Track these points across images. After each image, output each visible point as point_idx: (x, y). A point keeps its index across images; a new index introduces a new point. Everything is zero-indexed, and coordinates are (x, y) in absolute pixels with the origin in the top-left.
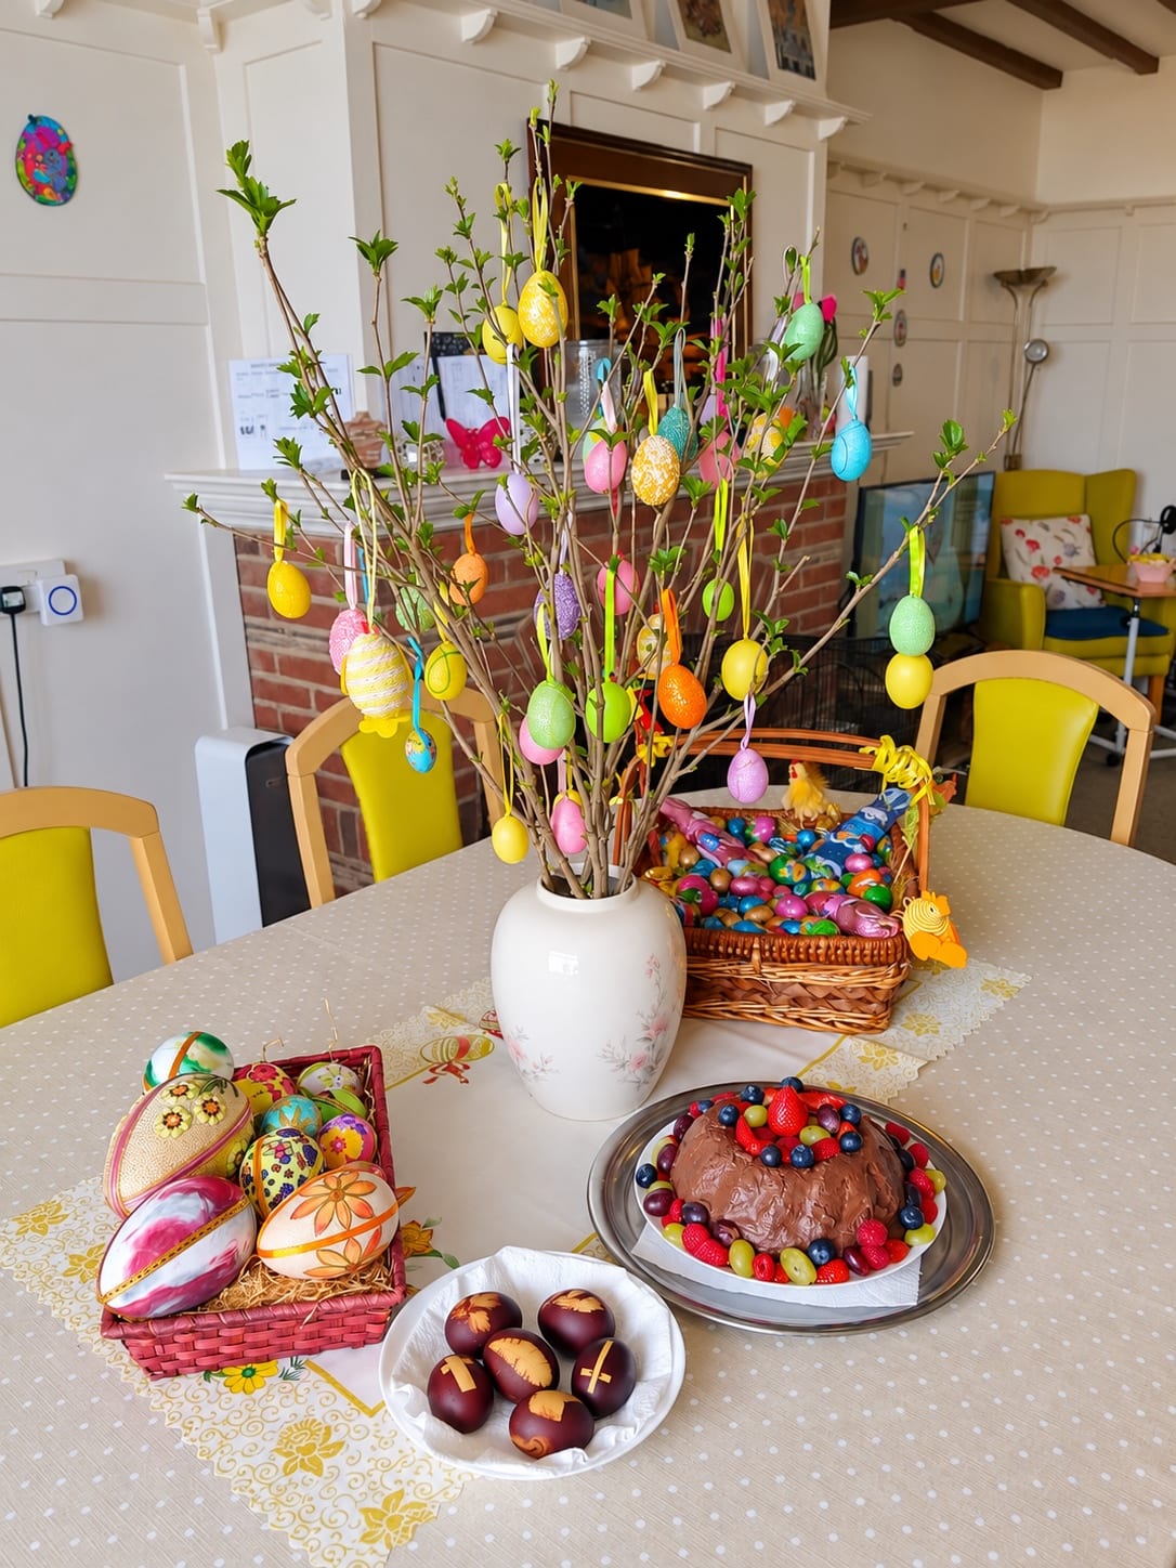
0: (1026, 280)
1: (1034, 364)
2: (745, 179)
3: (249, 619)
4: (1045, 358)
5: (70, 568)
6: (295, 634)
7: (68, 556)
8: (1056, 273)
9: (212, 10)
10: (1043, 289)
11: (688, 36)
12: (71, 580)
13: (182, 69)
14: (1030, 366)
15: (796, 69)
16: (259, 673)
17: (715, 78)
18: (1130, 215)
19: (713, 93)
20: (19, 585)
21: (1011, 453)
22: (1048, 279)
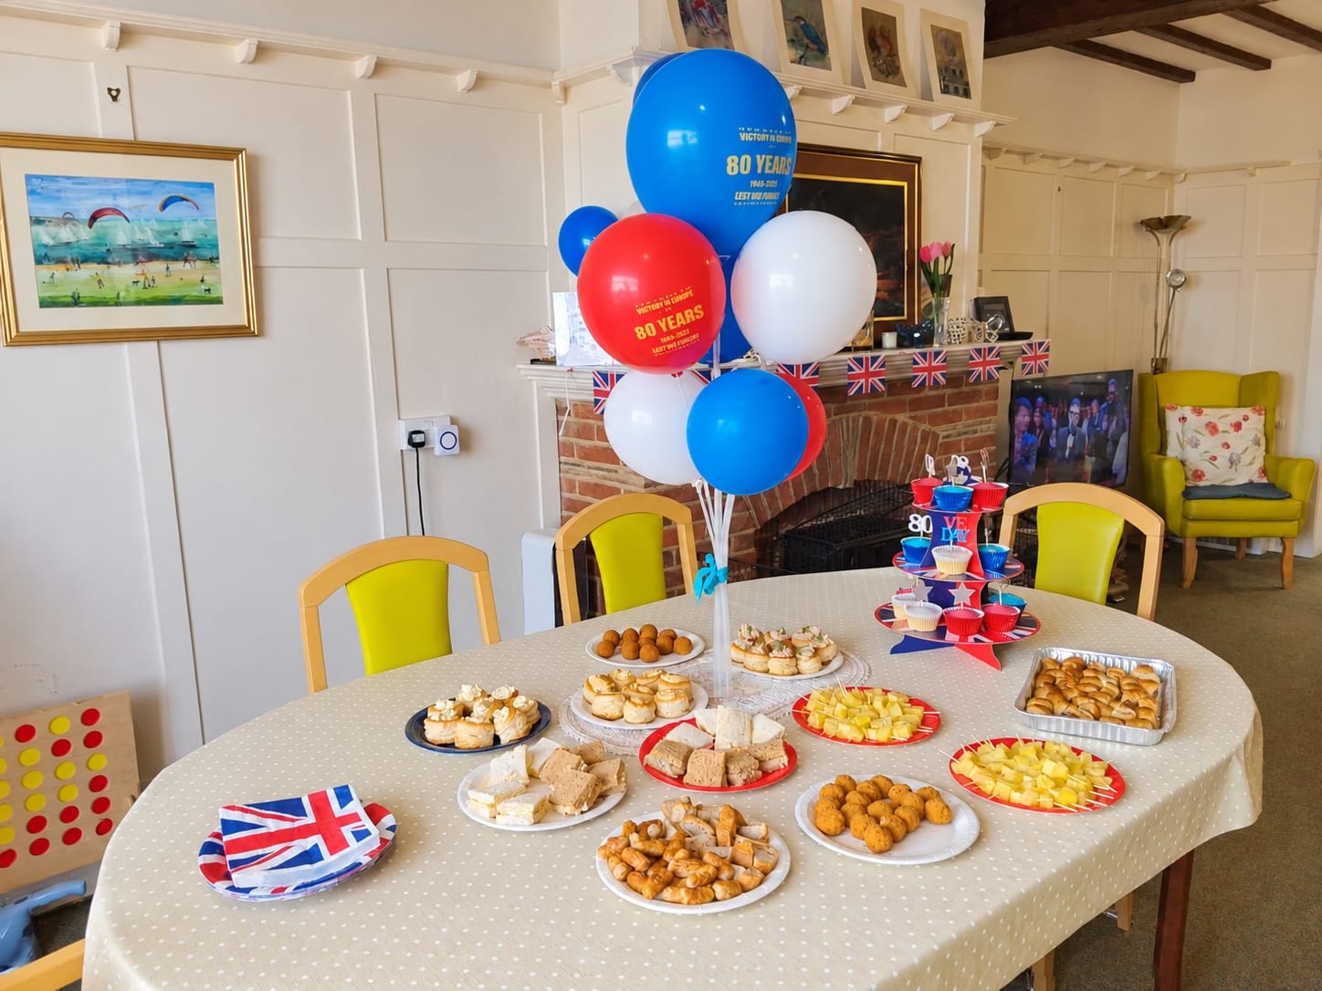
0: (1166, 225)
1: (1175, 288)
2: (917, 166)
3: (563, 459)
4: (1183, 283)
5: (453, 422)
6: (589, 468)
7: (455, 414)
8: (1190, 220)
9: (560, 82)
10: (1181, 231)
11: (874, 79)
12: (455, 430)
13: (540, 116)
14: (1172, 289)
15: (956, 92)
16: (567, 495)
17: (891, 103)
18: (1252, 175)
19: (892, 112)
20: (422, 430)
21: (1158, 357)
22: (1185, 225)
